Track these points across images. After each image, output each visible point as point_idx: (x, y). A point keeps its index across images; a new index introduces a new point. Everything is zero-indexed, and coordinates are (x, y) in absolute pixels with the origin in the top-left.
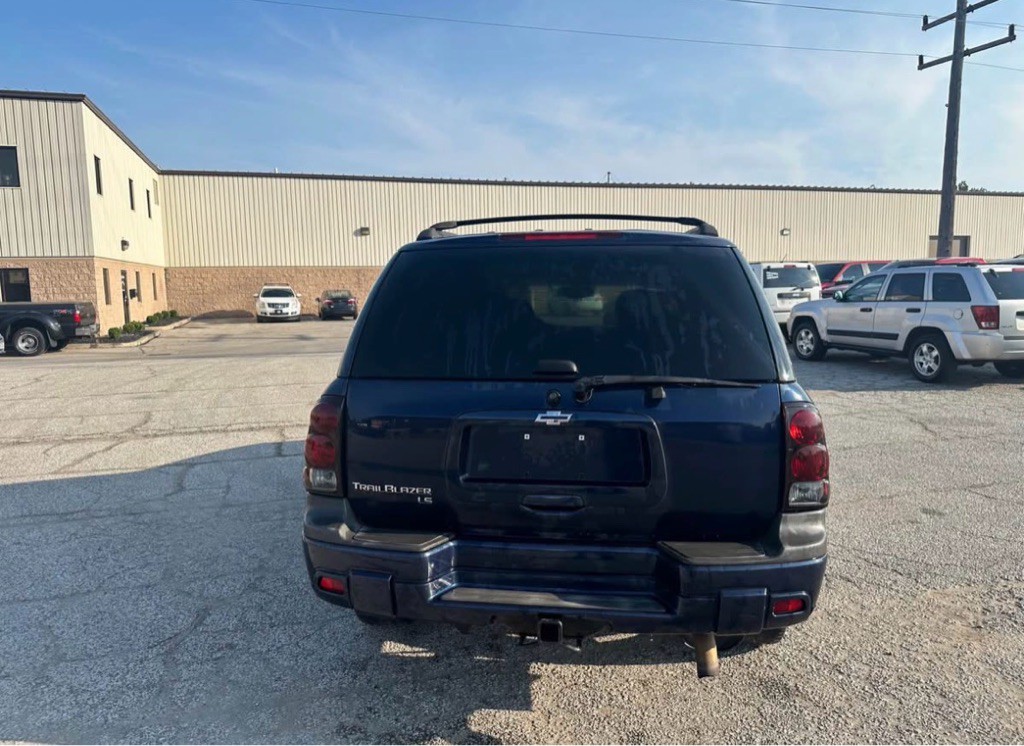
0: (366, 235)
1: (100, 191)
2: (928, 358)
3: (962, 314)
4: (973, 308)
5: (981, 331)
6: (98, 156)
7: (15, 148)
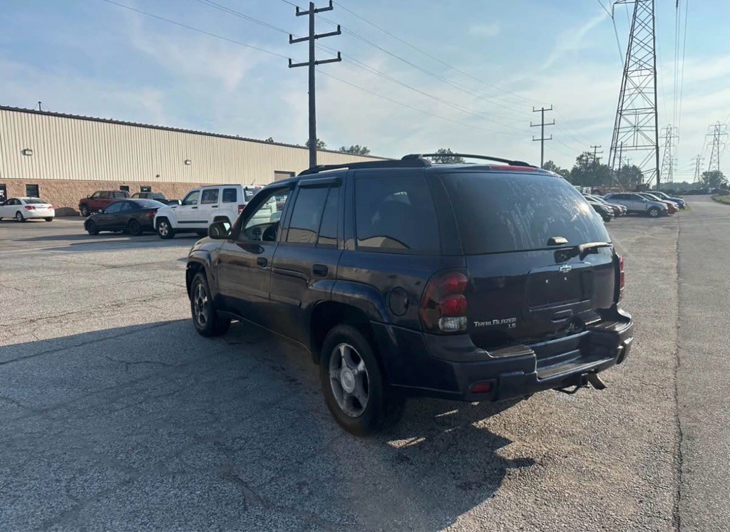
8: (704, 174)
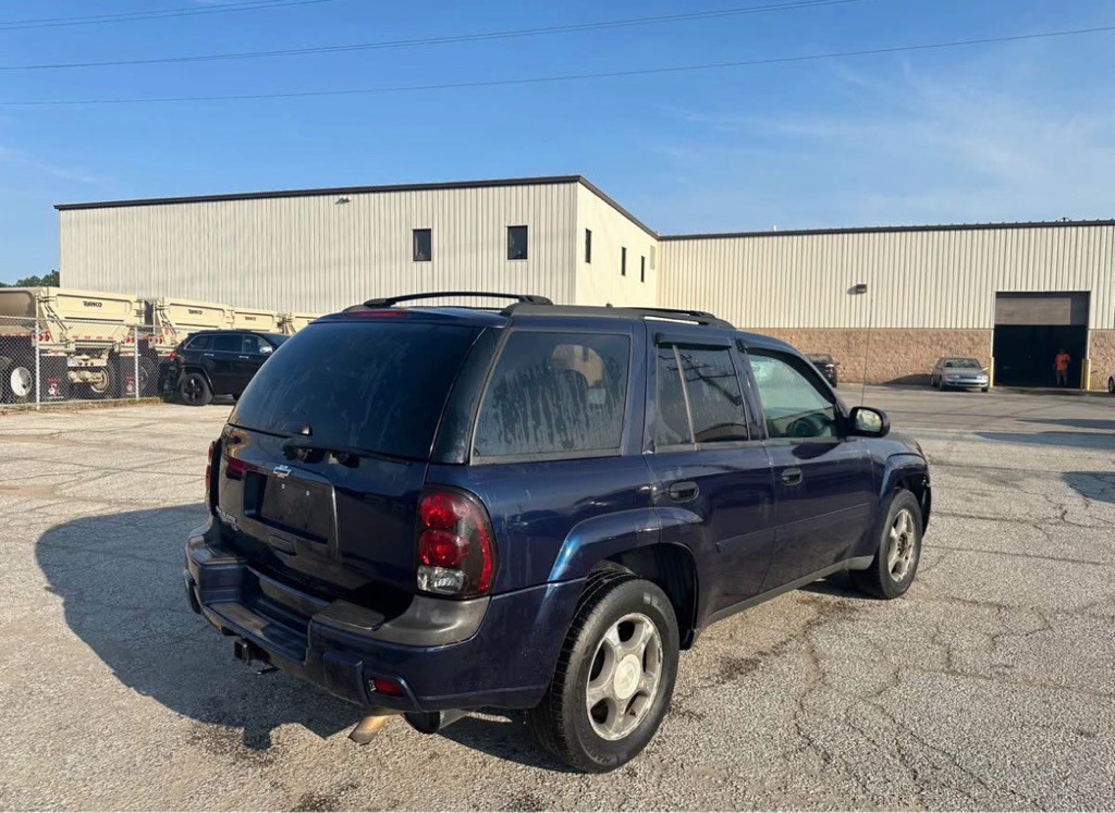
0: (862, 293)
1: (588, 260)
6: (589, 229)
7: (526, 227)
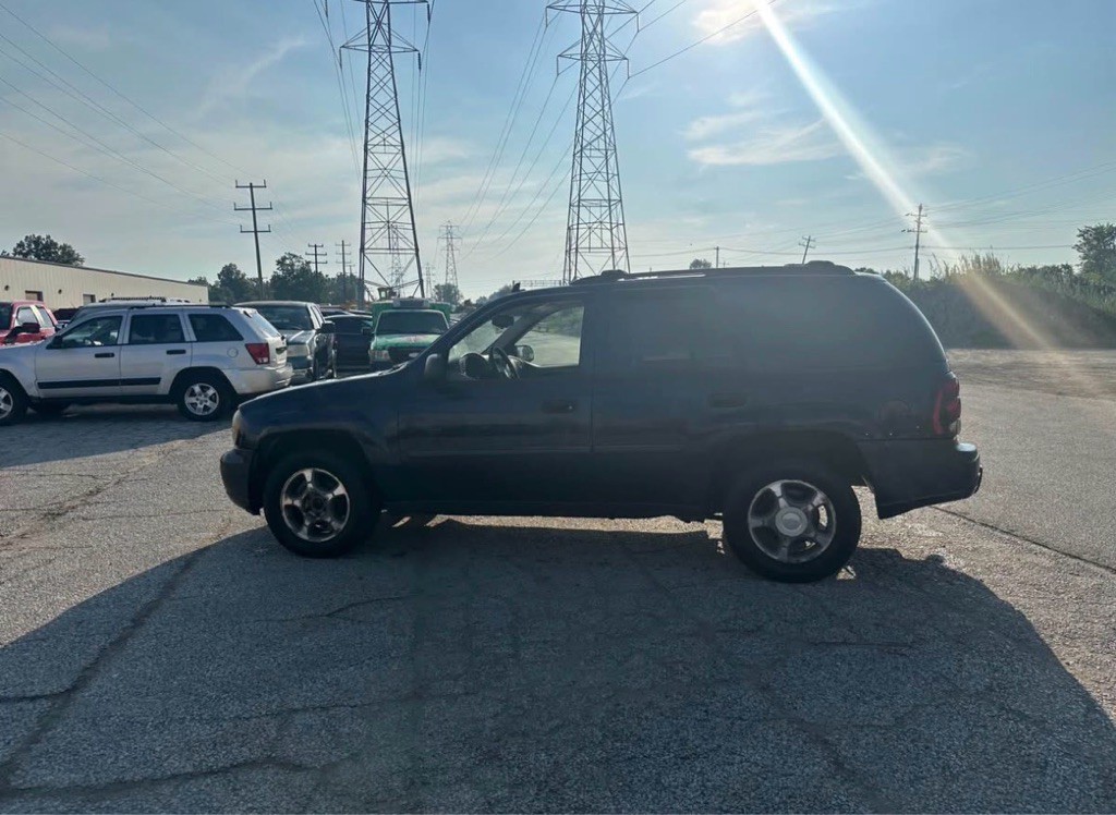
2: (202, 398)
3: (237, 353)
4: (247, 346)
5: (259, 366)
8: (437, 287)
